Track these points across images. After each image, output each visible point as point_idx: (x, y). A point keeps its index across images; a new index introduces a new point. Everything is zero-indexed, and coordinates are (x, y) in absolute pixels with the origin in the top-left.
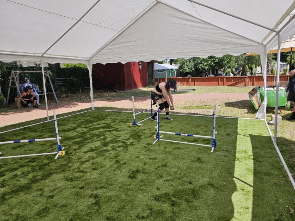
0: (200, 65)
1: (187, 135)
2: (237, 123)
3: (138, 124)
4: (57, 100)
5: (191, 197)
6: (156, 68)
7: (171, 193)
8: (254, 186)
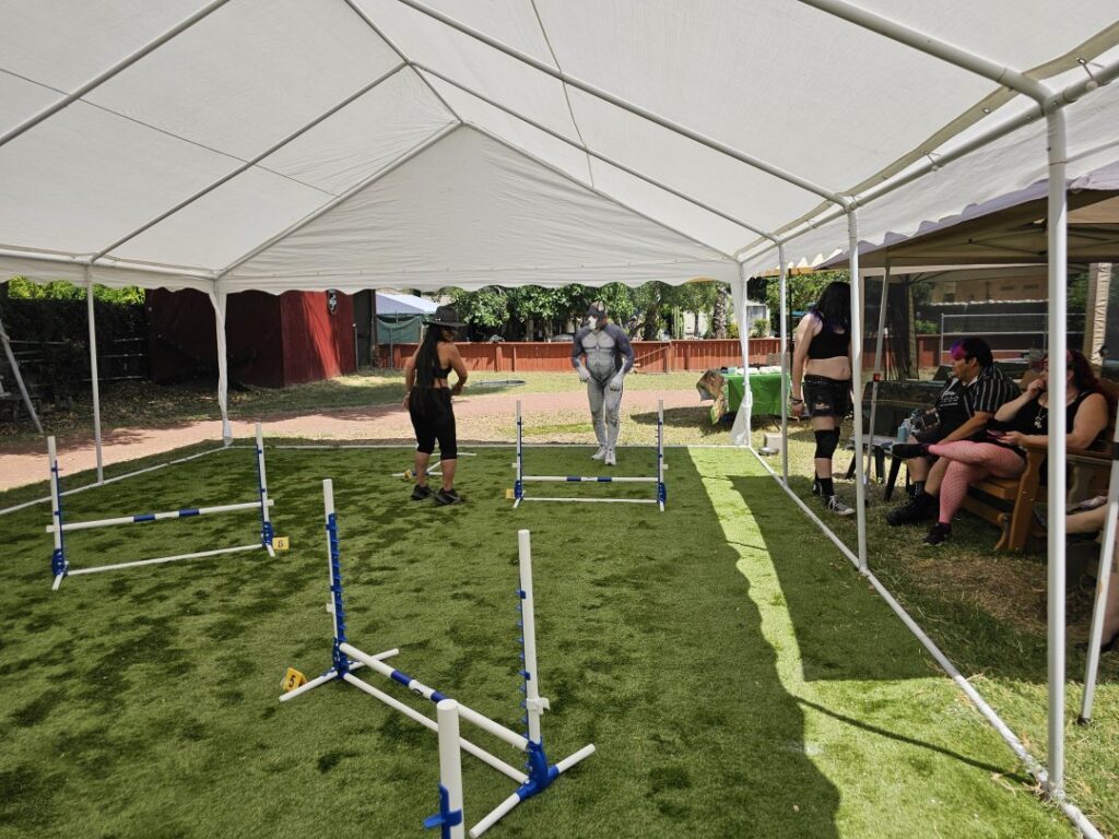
0: (526, 304)
1: (596, 479)
2: (689, 457)
4: (38, 423)
5: (665, 576)
6: (380, 310)
7: (623, 574)
8: (769, 548)
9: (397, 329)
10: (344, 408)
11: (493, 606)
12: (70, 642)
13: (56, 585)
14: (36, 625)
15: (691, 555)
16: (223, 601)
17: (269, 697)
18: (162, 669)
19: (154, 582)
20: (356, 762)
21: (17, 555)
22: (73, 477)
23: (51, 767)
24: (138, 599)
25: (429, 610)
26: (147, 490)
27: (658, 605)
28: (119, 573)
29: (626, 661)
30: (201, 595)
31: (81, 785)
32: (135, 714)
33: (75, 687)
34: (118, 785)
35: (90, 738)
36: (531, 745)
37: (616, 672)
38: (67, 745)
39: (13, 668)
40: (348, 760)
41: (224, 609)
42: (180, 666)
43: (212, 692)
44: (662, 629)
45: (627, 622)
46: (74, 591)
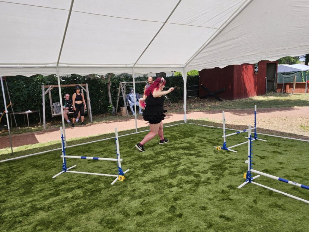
1: (299, 185)
3: (229, 150)
6: (280, 71)
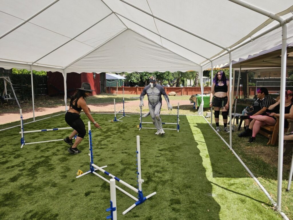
0: (145, 77)
2: (186, 118)
3: (118, 121)
4: (19, 106)
5: (177, 149)
6: (107, 78)
7: (167, 148)
8: (206, 142)
9: (111, 83)
10: (97, 103)
11: (132, 155)
12: (25, 161)
13: (22, 147)
14: (16, 157)
15: (185, 144)
16: (63, 152)
17: (74, 177)
18: (47, 169)
19: (46, 147)
20: (94, 194)
21: (12, 139)
22: (27, 120)
23: (18, 193)
24: (42, 151)
25: (115, 156)
26: (46, 123)
27: (176, 156)
28: (38, 144)
29: (166, 171)
30: (58, 150)
31: (25, 197)
32: (40, 180)
33: (25, 173)
34: (34, 198)
35: (28, 186)
36: (139, 191)
37: (163, 173)
38: (22, 187)
39: (10, 167)
40: (93, 194)
41: (64, 154)
42: (52, 168)
43: (59, 175)
44: (176, 163)
45: (167, 160)
46: (26, 148)
